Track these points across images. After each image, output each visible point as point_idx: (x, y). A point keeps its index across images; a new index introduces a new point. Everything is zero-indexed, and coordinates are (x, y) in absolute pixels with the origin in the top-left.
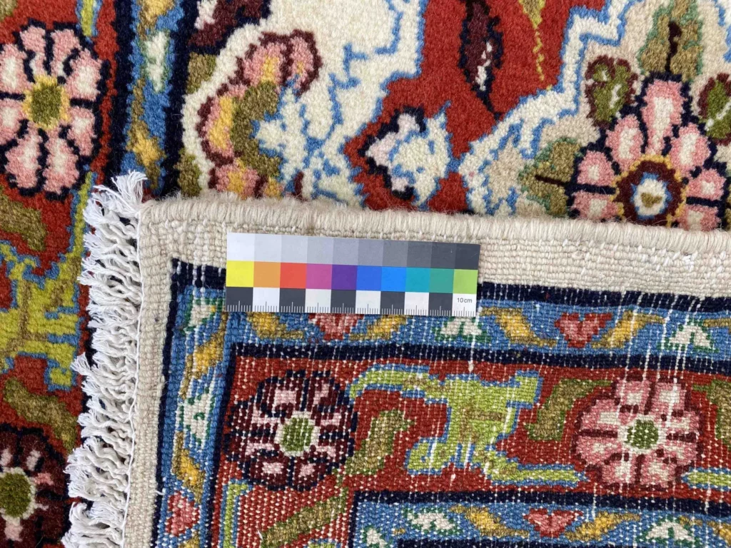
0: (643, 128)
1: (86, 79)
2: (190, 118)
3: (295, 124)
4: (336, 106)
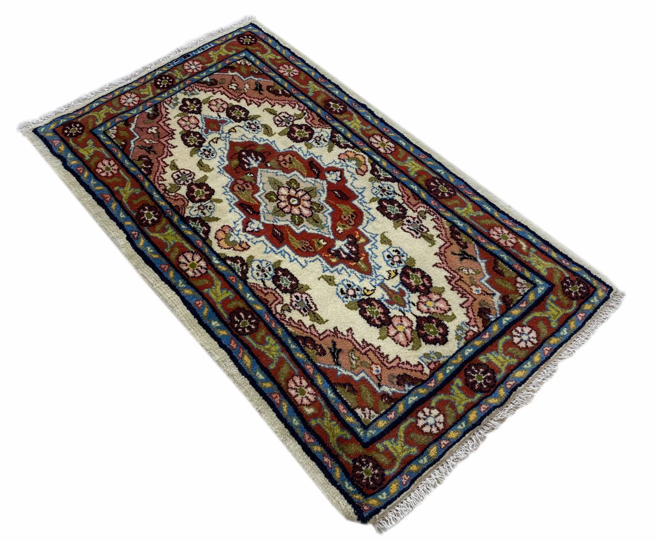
0: (306, 207)
1: (382, 150)
2: (365, 156)
3: (352, 166)
4: (350, 172)
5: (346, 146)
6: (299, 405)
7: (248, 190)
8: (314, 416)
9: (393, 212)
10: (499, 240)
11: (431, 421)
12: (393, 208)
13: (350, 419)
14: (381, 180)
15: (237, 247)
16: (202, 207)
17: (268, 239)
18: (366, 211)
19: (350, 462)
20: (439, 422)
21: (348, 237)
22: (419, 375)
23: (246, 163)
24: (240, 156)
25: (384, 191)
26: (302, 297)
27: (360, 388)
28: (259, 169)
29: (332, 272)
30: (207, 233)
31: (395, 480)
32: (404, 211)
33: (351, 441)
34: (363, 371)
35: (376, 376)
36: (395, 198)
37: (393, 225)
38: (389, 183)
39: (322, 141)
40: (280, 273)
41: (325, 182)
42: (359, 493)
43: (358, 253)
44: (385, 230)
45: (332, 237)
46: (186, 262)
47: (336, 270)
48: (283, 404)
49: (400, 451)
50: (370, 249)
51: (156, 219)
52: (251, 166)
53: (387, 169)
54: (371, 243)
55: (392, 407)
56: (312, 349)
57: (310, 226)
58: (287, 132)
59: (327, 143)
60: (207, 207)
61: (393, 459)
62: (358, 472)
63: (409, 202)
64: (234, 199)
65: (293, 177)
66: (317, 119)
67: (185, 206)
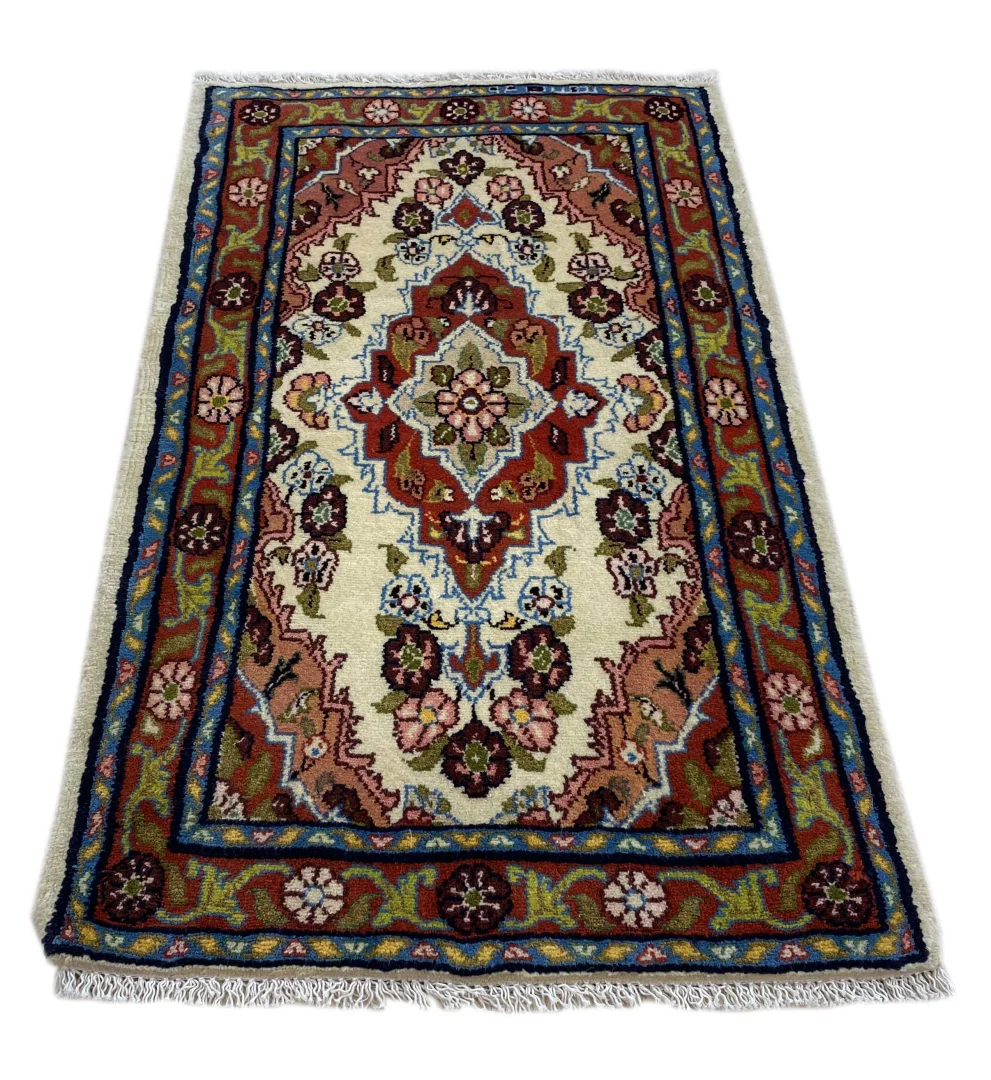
2: (671, 402)
3: (629, 405)
4: (614, 413)
5: (655, 368)
6: (144, 708)
7: (416, 344)
8: (149, 741)
9: (622, 524)
10: (774, 701)
11: (314, 896)
12: (629, 518)
13: (195, 790)
14: (656, 459)
15: (309, 417)
16: (319, 326)
17: (366, 432)
18: (575, 492)
19: (127, 850)
20: (324, 909)
21: (498, 514)
22: (374, 813)
23: (455, 298)
24: (460, 284)
25: (641, 478)
26: (324, 554)
27: (260, 756)
28: (468, 322)
29: (412, 550)
30: (287, 367)
31: (161, 936)
32: (645, 534)
33: (160, 822)
34: (295, 734)
35: (306, 757)
36: (648, 504)
37: (597, 545)
38: (666, 473)
39: (619, 337)
40: (329, 496)
41: (554, 404)
42: (86, 904)
43: (488, 551)
44: (574, 546)
45: (472, 497)
46: (215, 390)
47: (423, 552)
48: (127, 688)
49: (215, 898)
50: (514, 558)
51: (239, 303)
52: (459, 310)
53: (689, 448)
54: (527, 549)
55: (278, 824)
56: (254, 643)
57: (457, 458)
58: (573, 290)
59: (625, 344)
60: (327, 329)
61: (193, 901)
62: (120, 875)
63: (668, 526)
64: (380, 344)
65: (509, 366)
66: (650, 294)
67: (298, 309)
